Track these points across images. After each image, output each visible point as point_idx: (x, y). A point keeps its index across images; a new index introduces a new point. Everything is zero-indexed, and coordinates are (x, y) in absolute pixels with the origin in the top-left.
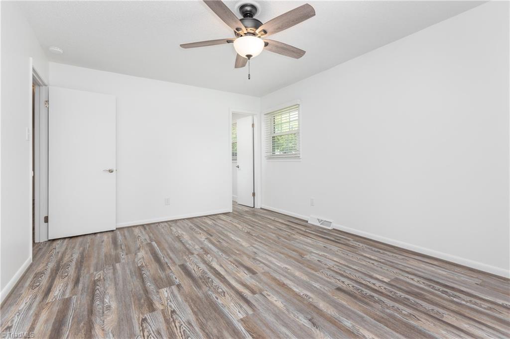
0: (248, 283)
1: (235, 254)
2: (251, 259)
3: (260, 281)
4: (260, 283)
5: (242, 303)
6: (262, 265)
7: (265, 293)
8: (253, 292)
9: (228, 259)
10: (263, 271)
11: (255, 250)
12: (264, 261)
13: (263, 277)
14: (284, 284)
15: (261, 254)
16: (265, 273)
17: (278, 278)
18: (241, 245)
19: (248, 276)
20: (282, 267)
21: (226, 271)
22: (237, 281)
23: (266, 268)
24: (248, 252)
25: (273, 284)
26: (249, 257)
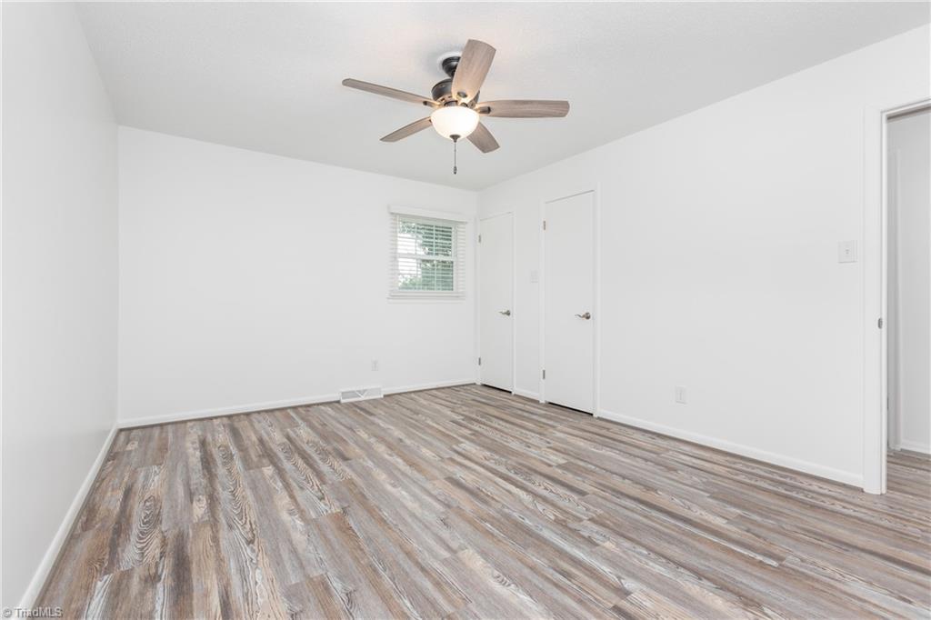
0: (458, 467)
1: (492, 520)
2: (455, 506)
3: (441, 470)
4: (442, 467)
5: (463, 452)
6: (435, 492)
7: (438, 458)
8: (452, 460)
9: (503, 506)
10: (435, 482)
11: (445, 534)
12: (429, 500)
13: (437, 473)
14: (410, 466)
15: (431, 518)
16: (432, 478)
17: (415, 472)
18: (484, 554)
19: (458, 476)
20: (400, 489)
21: (497, 484)
22: (474, 470)
23: (429, 486)
24: (463, 525)
25: (424, 465)
26: (460, 512)
